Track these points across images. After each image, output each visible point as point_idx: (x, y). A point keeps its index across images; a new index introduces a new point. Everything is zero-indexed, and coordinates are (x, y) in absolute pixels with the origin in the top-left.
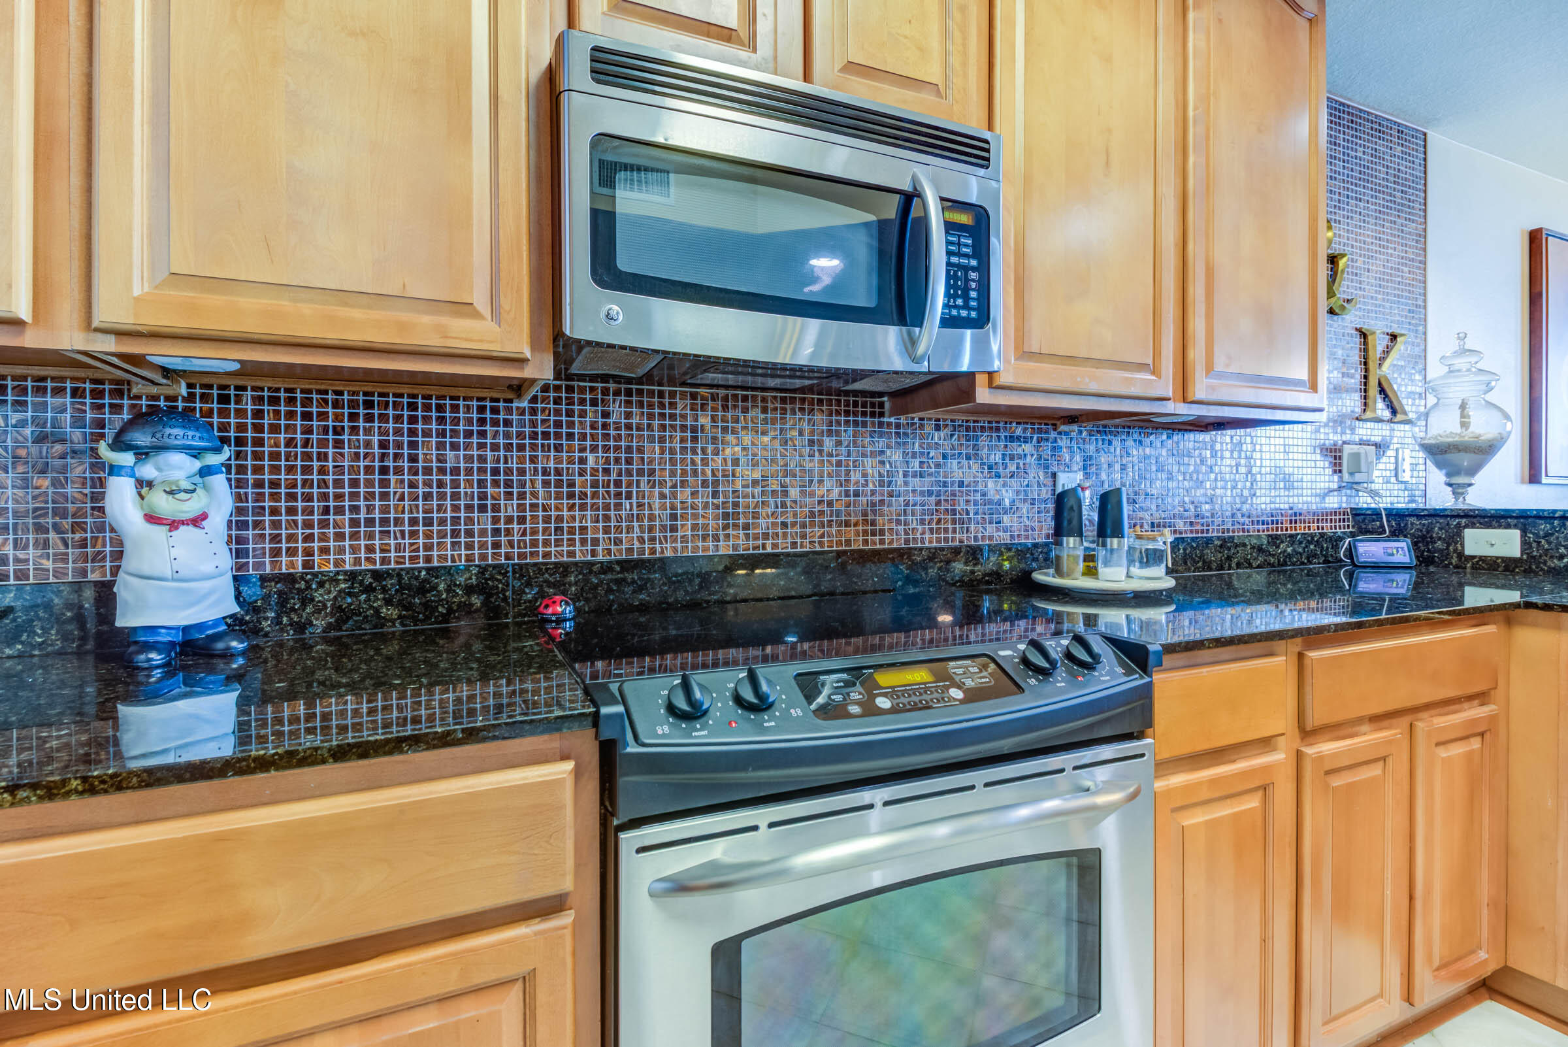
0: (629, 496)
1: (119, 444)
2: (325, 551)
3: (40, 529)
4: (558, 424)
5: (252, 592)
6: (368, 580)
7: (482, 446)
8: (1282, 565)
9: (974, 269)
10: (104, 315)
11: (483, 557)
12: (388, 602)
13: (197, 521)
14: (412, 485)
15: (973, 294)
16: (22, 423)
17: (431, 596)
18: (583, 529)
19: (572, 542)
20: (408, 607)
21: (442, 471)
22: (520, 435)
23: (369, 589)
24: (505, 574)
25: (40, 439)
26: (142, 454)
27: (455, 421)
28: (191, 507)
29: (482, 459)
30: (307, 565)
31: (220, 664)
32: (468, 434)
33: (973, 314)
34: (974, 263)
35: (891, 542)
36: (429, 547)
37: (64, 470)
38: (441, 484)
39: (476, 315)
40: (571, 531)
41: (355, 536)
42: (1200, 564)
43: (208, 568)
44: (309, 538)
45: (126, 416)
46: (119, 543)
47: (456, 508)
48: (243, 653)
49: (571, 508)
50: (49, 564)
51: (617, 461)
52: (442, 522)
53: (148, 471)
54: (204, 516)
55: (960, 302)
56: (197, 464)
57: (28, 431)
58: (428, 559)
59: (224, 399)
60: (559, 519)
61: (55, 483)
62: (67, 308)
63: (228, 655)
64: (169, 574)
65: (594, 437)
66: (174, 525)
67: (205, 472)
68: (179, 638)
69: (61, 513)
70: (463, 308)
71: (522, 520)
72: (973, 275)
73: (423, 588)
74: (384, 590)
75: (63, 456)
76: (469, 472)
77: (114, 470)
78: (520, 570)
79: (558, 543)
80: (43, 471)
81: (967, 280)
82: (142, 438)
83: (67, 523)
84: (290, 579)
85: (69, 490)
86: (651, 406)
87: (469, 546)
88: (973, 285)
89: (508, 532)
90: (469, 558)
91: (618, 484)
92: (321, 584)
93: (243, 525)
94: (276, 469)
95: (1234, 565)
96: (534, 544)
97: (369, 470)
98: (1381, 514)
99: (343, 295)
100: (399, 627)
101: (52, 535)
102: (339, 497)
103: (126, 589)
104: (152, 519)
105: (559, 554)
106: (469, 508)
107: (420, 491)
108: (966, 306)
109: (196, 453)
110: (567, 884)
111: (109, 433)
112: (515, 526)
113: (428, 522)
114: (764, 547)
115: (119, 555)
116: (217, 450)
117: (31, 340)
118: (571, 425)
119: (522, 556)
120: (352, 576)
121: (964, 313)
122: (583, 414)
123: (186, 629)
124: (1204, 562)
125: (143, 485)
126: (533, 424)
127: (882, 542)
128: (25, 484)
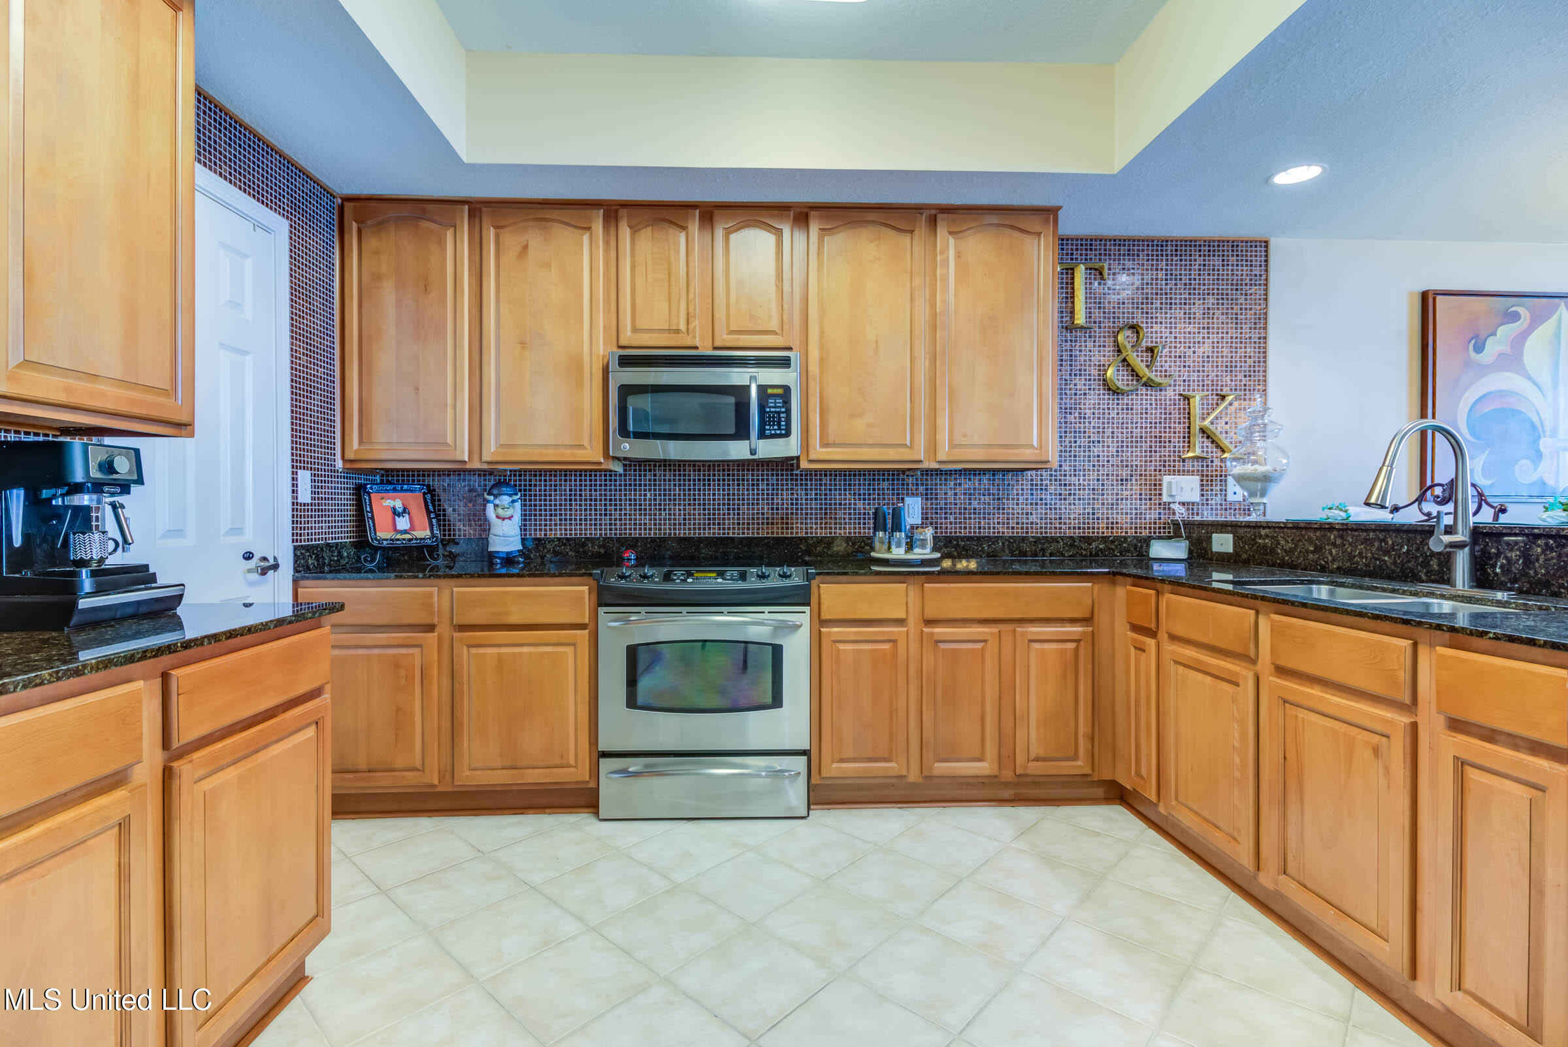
0: (665, 510)
1: (490, 494)
2: (551, 530)
3: (470, 520)
4: (635, 480)
5: (530, 544)
6: (564, 541)
7: (605, 490)
8: (1095, 556)
9: (783, 412)
10: (485, 458)
11: (606, 534)
12: (571, 550)
13: (510, 518)
14: (580, 505)
15: (783, 423)
16: (465, 486)
17: (586, 548)
18: (645, 524)
19: (640, 529)
20: (578, 552)
21: (591, 500)
22: (620, 485)
23: (565, 545)
24: (613, 541)
25: (470, 491)
26: (496, 496)
27: (596, 481)
28: (508, 513)
29: (605, 495)
30: (545, 535)
31: (516, 566)
32: (601, 485)
33: (783, 432)
34: (783, 410)
35: (797, 533)
36: (586, 530)
37: (475, 501)
38: (590, 505)
39: (585, 448)
40: (640, 524)
41: (561, 525)
42: (1017, 552)
43: (513, 533)
44: (546, 525)
45: (492, 482)
46: (490, 525)
47: (596, 515)
48: (523, 562)
49: (640, 515)
50: (472, 532)
51: (660, 495)
52: (591, 520)
53: (497, 502)
54: (512, 517)
55: (776, 427)
56: (511, 499)
57: (467, 488)
58: (586, 534)
59: (520, 475)
60: (635, 519)
61: (474, 505)
62: (476, 457)
63: (519, 563)
64: (501, 534)
65: (650, 485)
66: (504, 519)
67: (513, 501)
68: (505, 556)
69: (475, 515)
70: (581, 447)
71: (620, 520)
72: (782, 415)
73: (584, 545)
74: (570, 545)
75: (475, 497)
76: (601, 500)
77: (488, 501)
78: (619, 540)
79: (635, 529)
80: (470, 502)
81: (780, 418)
82: (495, 492)
83: (476, 519)
84: (539, 540)
85: (477, 507)
86: (675, 470)
87: (601, 530)
88: (783, 419)
89: (615, 524)
90: (601, 534)
91: (660, 505)
92: (549, 542)
93: (525, 520)
94: (535, 500)
95: (1047, 554)
96: (625, 529)
97: (566, 500)
98: (1179, 524)
99: (546, 446)
100: (574, 560)
101: (472, 522)
102: (556, 510)
103: (492, 539)
104: (498, 517)
105: (636, 534)
106: (601, 515)
107: (583, 508)
108: (779, 429)
109: (510, 495)
110: (587, 621)
111: (488, 488)
112: (618, 522)
113: (586, 520)
114: (728, 533)
115: (489, 529)
116: (516, 494)
117: (468, 466)
118: (640, 480)
119: (620, 534)
120: (559, 539)
121: (778, 432)
122: (645, 475)
123: (508, 553)
124: (1020, 551)
125: (496, 506)
126: (625, 480)
127: (792, 533)
128: (466, 506)
